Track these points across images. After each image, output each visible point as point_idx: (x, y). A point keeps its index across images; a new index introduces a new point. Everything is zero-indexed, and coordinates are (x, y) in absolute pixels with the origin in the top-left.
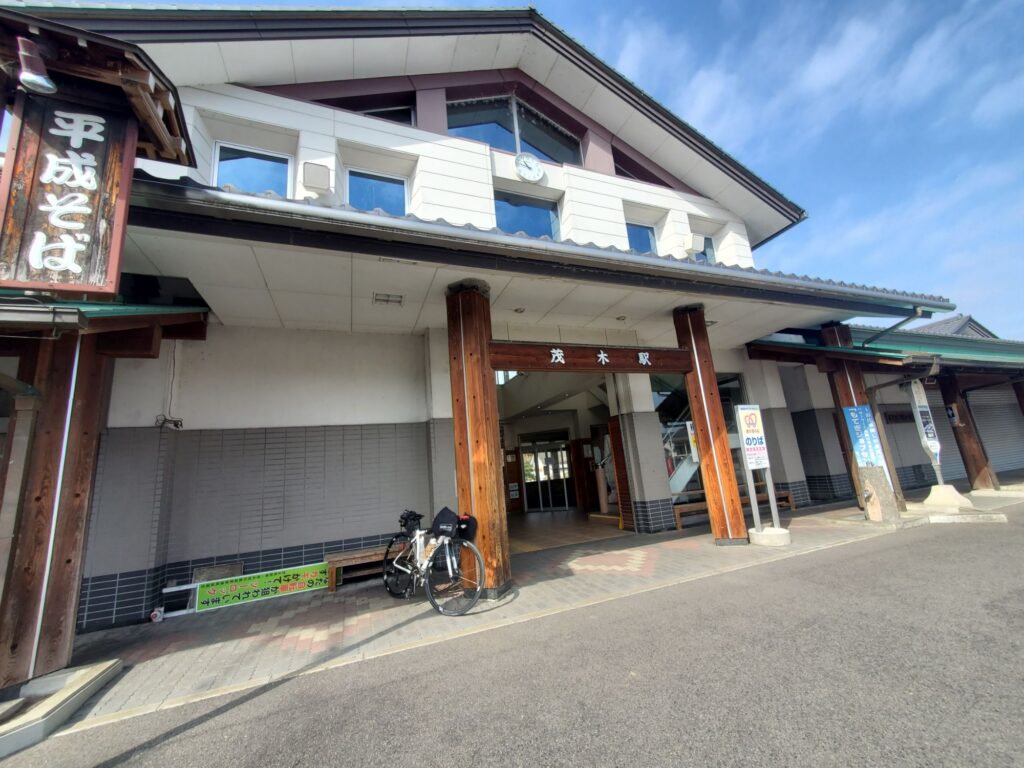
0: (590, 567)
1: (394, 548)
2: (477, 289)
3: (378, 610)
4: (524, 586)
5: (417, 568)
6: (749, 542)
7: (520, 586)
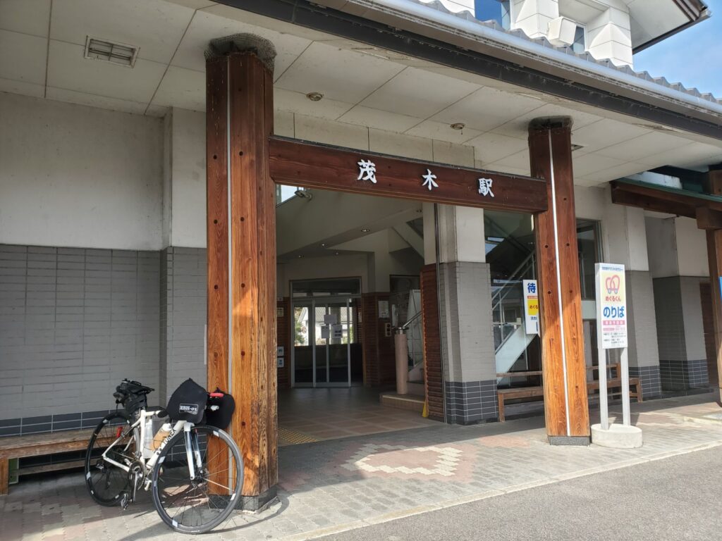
0: (386, 469)
1: (105, 432)
2: (256, 52)
3: (77, 523)
4: (297, 492)
5: (139, 463)
6: (591, 442)
7: (290, 493)
